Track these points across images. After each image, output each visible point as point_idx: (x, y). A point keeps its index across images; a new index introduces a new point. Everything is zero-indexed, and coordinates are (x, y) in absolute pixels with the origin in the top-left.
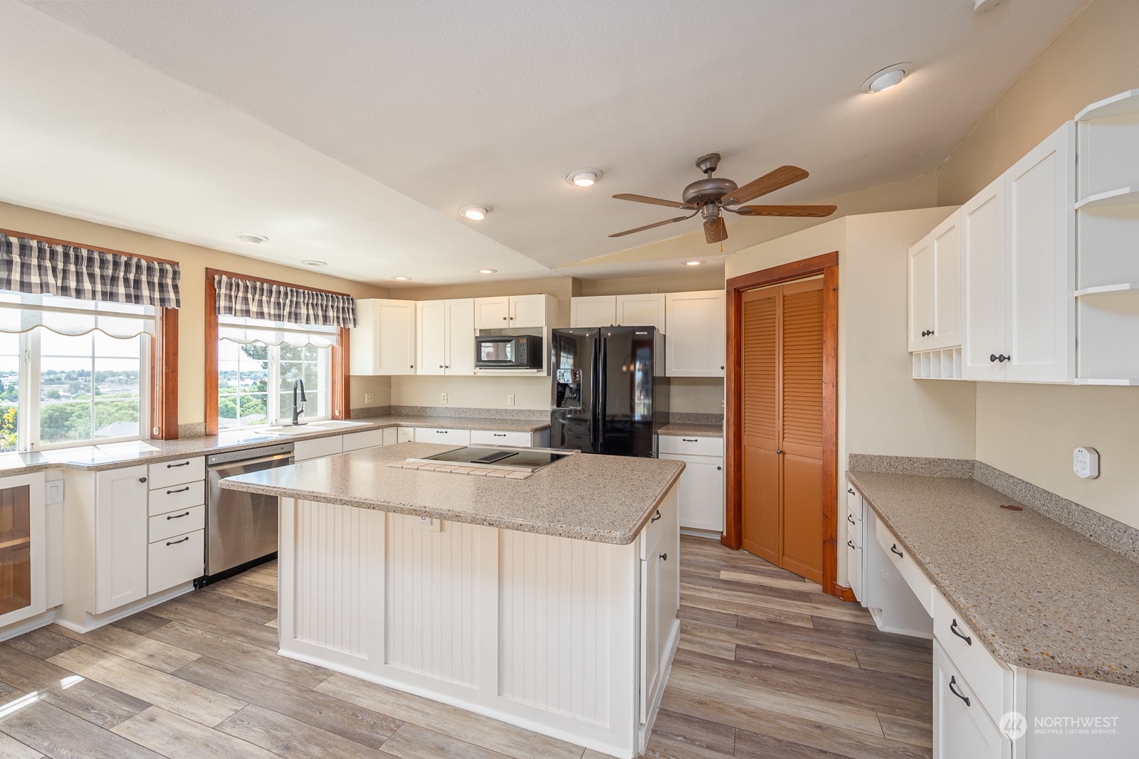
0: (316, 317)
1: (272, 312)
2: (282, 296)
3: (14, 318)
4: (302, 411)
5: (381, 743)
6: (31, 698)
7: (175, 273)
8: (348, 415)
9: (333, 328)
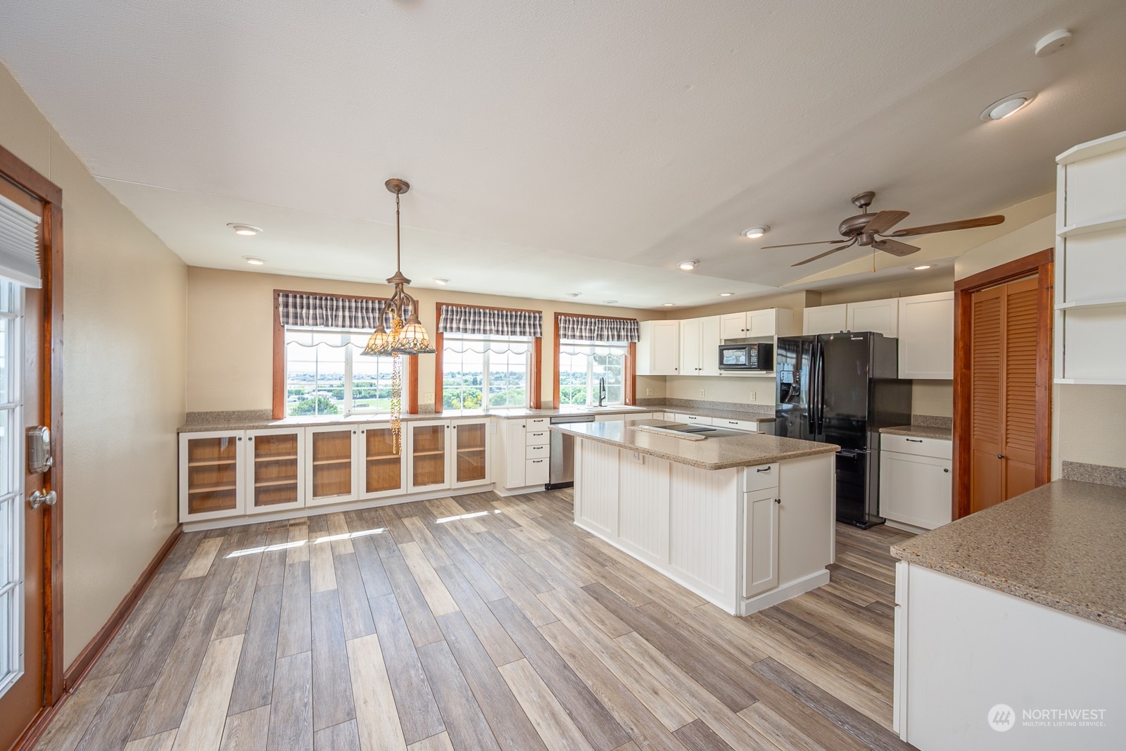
0: (613, 336)
1: (587, 335)
2: (593, 324)
3: (480, 346)
4: (604, 398)
5: (606, 566)
6: (485, 513)
7: (540, 317)
8: (634, 403)
9: (625, 343)
